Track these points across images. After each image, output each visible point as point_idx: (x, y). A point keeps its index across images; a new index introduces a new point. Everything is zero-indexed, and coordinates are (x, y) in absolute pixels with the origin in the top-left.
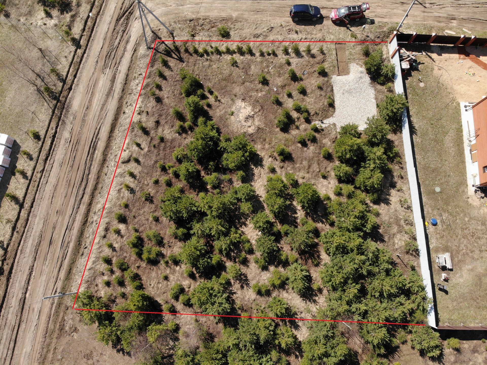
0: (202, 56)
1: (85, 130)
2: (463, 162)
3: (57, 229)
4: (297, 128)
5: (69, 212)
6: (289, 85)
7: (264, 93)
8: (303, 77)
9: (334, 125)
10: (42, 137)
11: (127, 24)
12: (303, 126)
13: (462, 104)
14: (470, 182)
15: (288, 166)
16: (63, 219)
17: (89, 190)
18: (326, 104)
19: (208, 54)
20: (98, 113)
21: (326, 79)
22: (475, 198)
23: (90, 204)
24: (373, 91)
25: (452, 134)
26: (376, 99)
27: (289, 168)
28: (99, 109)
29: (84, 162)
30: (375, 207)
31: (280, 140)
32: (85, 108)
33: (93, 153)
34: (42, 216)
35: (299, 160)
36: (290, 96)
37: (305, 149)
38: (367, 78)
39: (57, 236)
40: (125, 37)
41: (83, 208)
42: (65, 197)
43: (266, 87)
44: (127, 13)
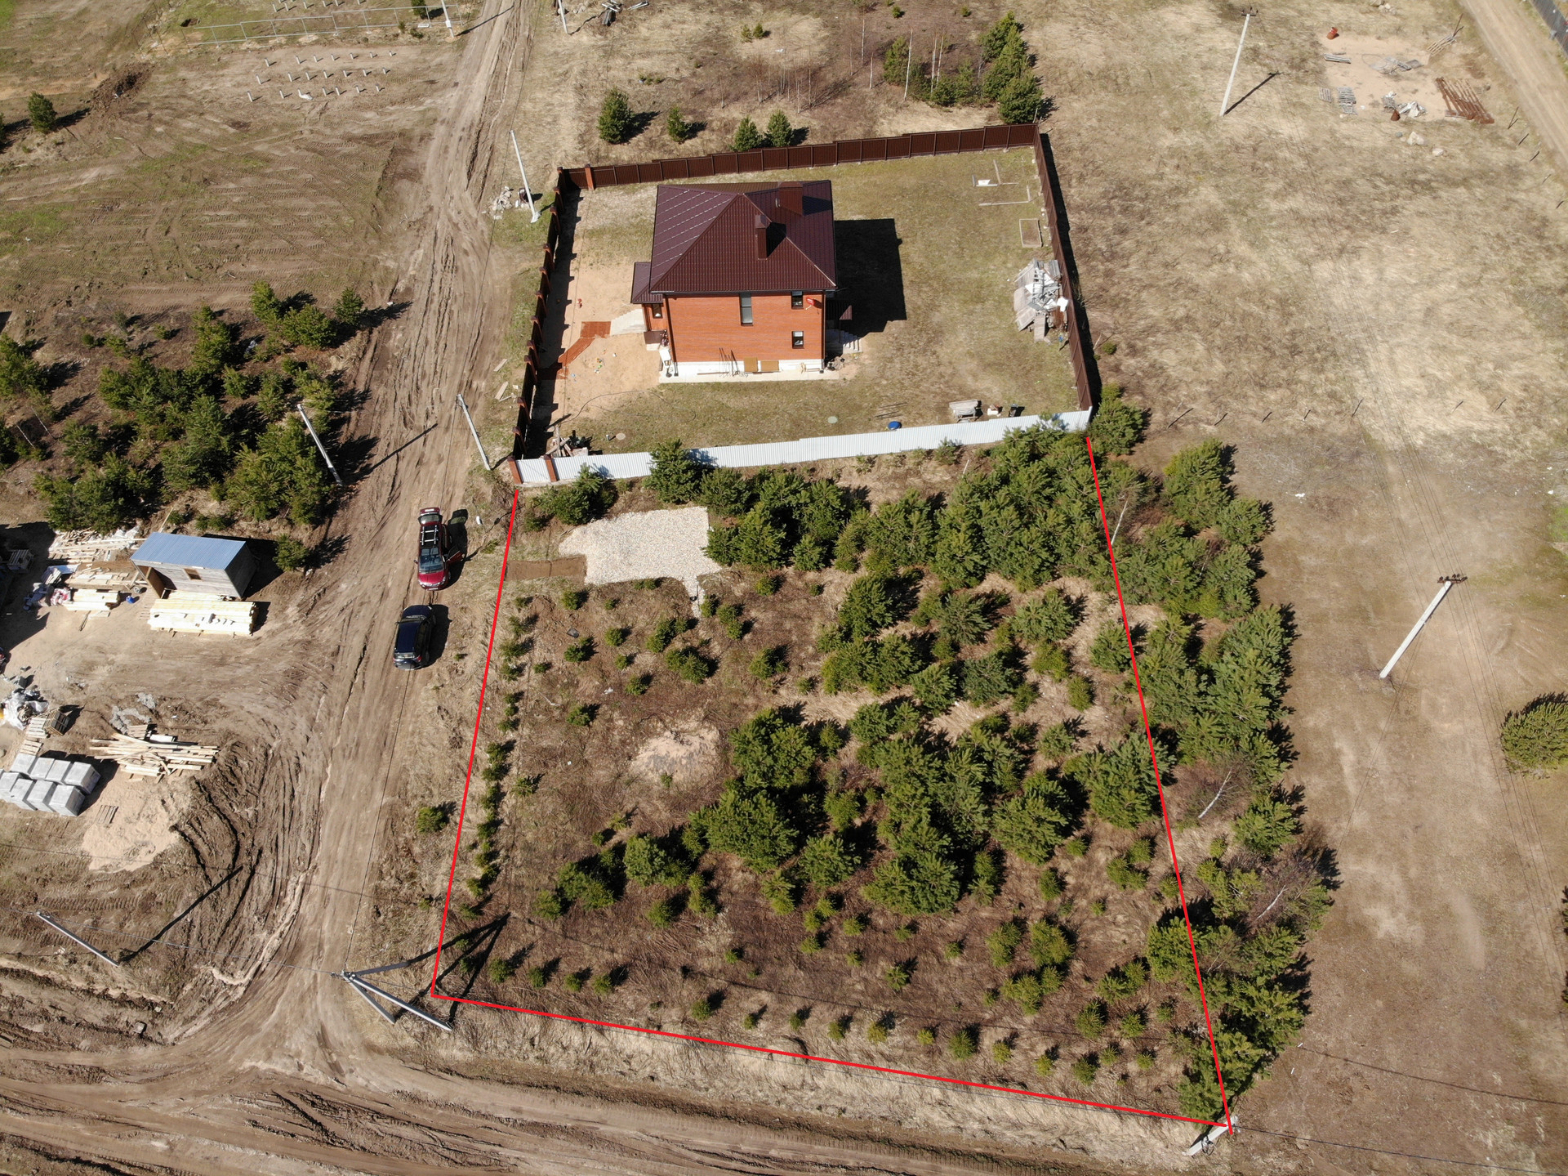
0: (496, 869)
2: (778, 384)
4: (707, 643)
6: (600, 663)
7: (616, 715)
8: (584, 635)
9: (700, 578)
12: (701, 632)
13: (663, 379)
14: (815, 376)
15: (797, 657)
17: (893, 1159)
18: (651, 593)
19: (494, 854)
20: (652, 1165)
21: (593, 594)
22: (844, 371)
23: (935, 1150)
24: (628, 515)
25: (723, 398)
26: (645, 510)
27: (802, 655)
30: (874, 508)
31: (736, 672)
33: (778, 1162)
35: (780, 635)
36: (628, 661)
37: (756, 625)
38: (598, 525)
40: (402, 1107)
43: (601, 711)
44: (313, 1112)
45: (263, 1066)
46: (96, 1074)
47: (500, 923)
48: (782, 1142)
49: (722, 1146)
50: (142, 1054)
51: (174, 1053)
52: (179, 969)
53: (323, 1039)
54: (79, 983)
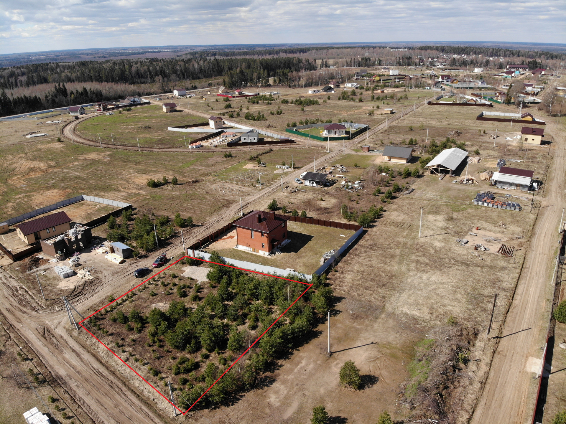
0: (112, 311)
1: (84, 374)
2: (256, 255)
3: (124, 412)
5: (122, 401)
6: (167, 288)
7: (159, 296)
8: (169, 283)
9: (202, 281)
10: (58, 397)
11: (52, 334)
13: (234, 247)
14: (266, 256)
16: (123, 406)
17: (120, 385)
18: (190, 280)
19: (114, 309)
20: (82, 364)
21: (179, 277)
22: (273, 257)
23: (130, 389)
24: (201, 267)
25: (242, 254)
26: (205, 267)
28: (81, 362)
29: (102, 381)
31: (188, 298)
32: (72, 369)
33: (102, 375)
34: (107, 418)
36: (171, 289)
37: (202, 292)
38: (194, 267)
39: (130, 413)
40: (59, 337)
41: (128, 393)
42: (111, 399)
44: (46, 331)
45: (47, 322)
46: (24, 312)
47: (104, 319)
48: (107, 373)
49: (96, 367)
50: (34, 313)
51: (38, 315)
52: (52, 304)
53: (59, 323)
54: (37, 301)
